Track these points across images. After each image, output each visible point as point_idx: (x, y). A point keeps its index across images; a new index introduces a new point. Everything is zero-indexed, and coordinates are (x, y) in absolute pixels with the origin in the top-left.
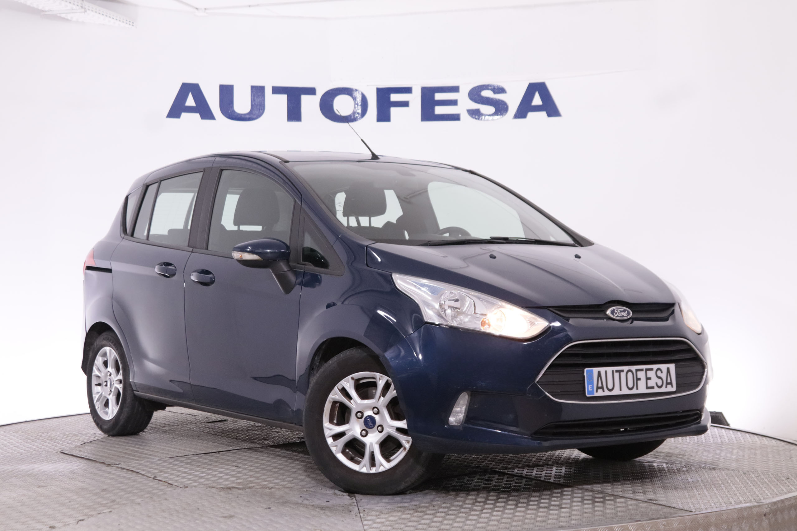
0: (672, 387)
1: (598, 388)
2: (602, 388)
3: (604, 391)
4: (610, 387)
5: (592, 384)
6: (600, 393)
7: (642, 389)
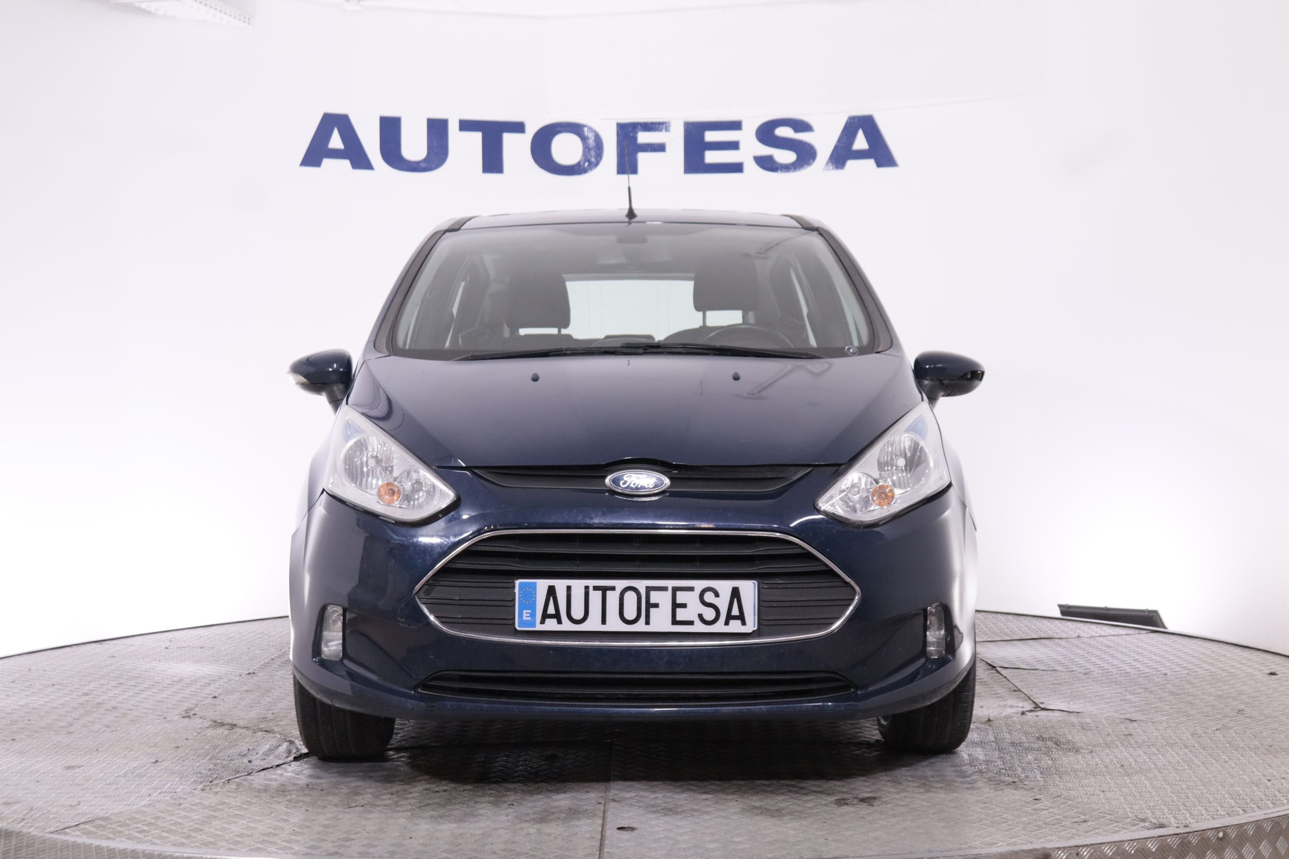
0: (744, 623)
1: (545, 616)
2: (557, 616)
3: (560, 622)
4: (578, 613)
5: (533, 607)
6: (551, 625)
7: (660, 621)
